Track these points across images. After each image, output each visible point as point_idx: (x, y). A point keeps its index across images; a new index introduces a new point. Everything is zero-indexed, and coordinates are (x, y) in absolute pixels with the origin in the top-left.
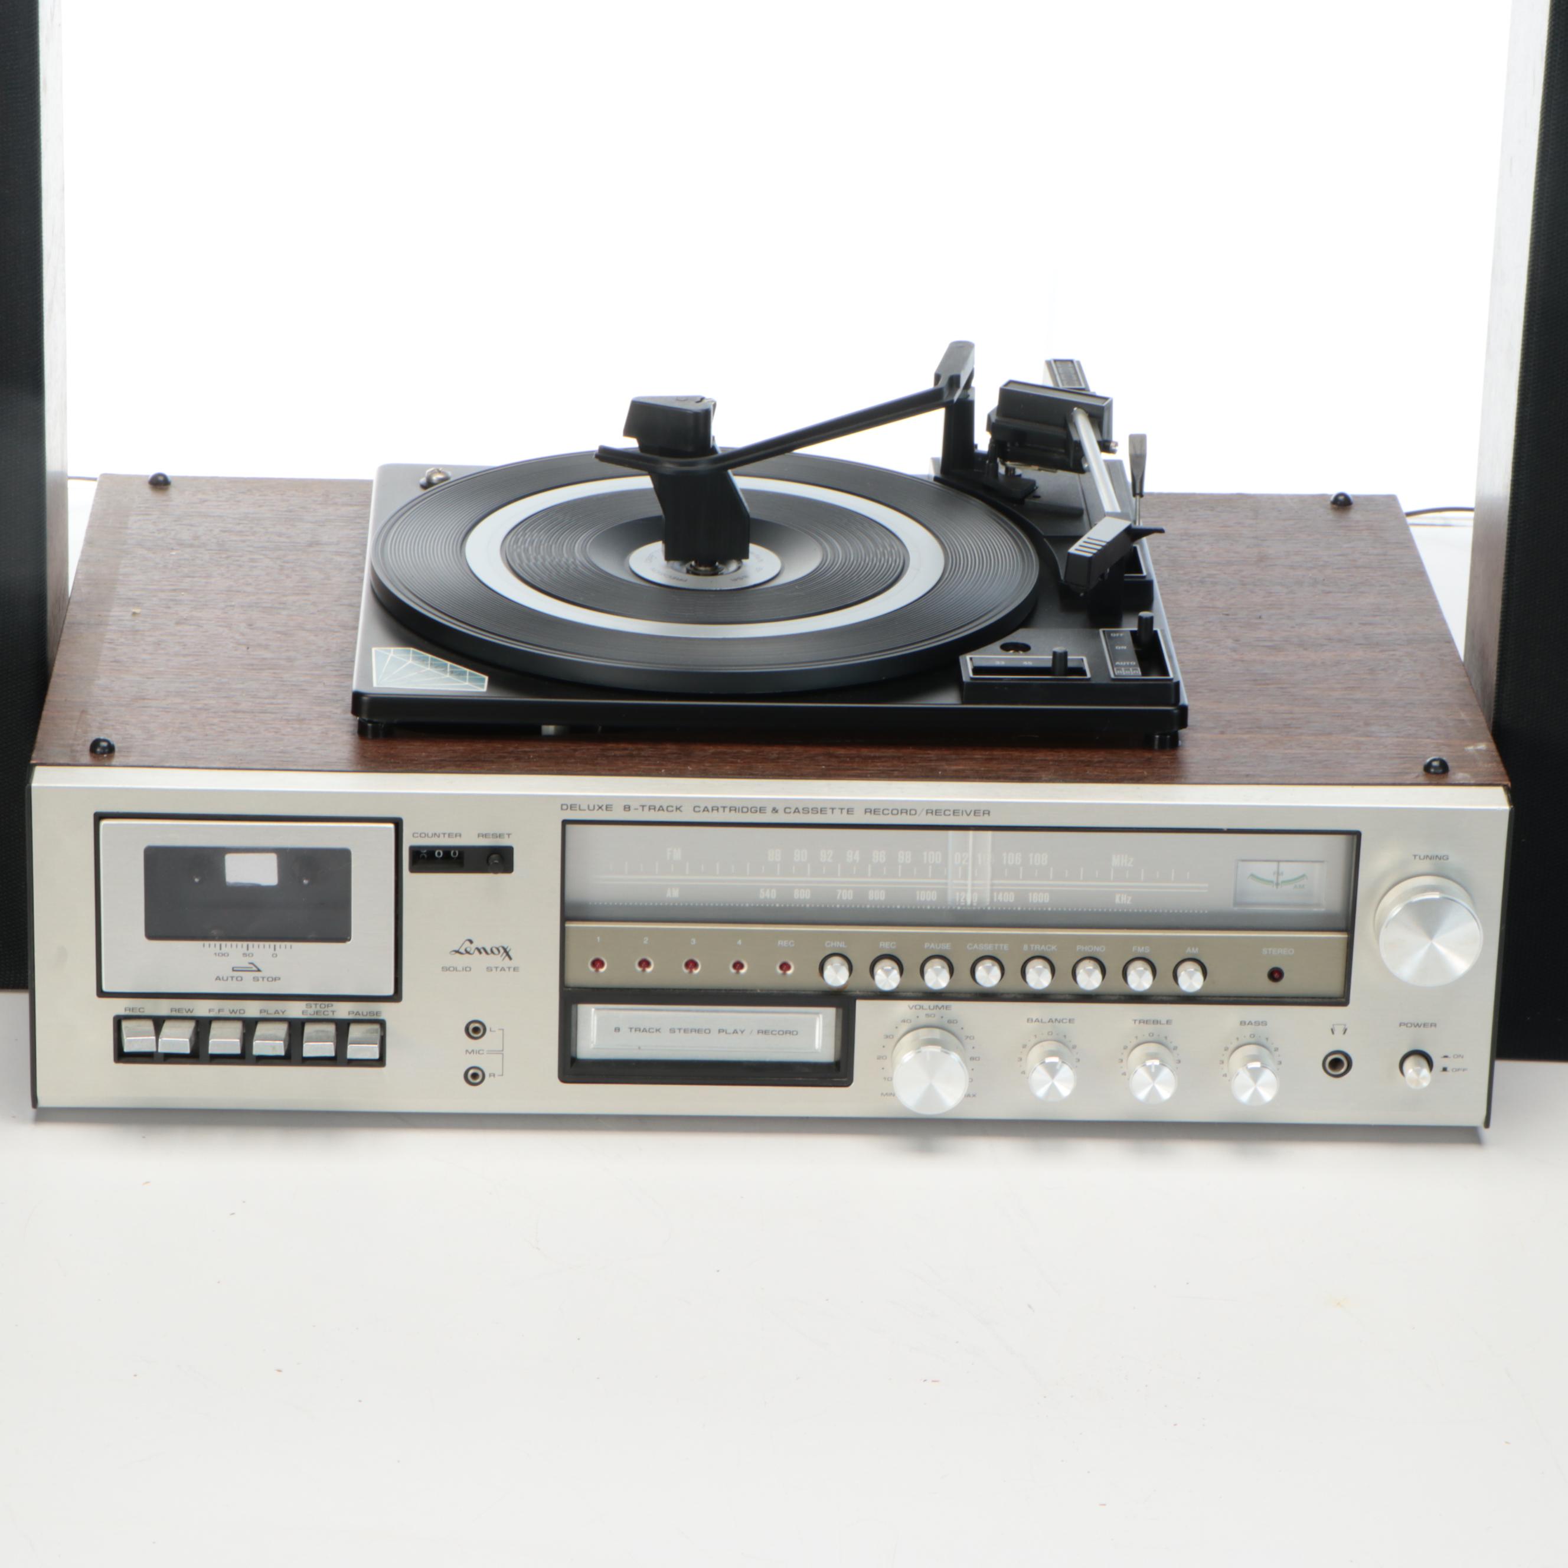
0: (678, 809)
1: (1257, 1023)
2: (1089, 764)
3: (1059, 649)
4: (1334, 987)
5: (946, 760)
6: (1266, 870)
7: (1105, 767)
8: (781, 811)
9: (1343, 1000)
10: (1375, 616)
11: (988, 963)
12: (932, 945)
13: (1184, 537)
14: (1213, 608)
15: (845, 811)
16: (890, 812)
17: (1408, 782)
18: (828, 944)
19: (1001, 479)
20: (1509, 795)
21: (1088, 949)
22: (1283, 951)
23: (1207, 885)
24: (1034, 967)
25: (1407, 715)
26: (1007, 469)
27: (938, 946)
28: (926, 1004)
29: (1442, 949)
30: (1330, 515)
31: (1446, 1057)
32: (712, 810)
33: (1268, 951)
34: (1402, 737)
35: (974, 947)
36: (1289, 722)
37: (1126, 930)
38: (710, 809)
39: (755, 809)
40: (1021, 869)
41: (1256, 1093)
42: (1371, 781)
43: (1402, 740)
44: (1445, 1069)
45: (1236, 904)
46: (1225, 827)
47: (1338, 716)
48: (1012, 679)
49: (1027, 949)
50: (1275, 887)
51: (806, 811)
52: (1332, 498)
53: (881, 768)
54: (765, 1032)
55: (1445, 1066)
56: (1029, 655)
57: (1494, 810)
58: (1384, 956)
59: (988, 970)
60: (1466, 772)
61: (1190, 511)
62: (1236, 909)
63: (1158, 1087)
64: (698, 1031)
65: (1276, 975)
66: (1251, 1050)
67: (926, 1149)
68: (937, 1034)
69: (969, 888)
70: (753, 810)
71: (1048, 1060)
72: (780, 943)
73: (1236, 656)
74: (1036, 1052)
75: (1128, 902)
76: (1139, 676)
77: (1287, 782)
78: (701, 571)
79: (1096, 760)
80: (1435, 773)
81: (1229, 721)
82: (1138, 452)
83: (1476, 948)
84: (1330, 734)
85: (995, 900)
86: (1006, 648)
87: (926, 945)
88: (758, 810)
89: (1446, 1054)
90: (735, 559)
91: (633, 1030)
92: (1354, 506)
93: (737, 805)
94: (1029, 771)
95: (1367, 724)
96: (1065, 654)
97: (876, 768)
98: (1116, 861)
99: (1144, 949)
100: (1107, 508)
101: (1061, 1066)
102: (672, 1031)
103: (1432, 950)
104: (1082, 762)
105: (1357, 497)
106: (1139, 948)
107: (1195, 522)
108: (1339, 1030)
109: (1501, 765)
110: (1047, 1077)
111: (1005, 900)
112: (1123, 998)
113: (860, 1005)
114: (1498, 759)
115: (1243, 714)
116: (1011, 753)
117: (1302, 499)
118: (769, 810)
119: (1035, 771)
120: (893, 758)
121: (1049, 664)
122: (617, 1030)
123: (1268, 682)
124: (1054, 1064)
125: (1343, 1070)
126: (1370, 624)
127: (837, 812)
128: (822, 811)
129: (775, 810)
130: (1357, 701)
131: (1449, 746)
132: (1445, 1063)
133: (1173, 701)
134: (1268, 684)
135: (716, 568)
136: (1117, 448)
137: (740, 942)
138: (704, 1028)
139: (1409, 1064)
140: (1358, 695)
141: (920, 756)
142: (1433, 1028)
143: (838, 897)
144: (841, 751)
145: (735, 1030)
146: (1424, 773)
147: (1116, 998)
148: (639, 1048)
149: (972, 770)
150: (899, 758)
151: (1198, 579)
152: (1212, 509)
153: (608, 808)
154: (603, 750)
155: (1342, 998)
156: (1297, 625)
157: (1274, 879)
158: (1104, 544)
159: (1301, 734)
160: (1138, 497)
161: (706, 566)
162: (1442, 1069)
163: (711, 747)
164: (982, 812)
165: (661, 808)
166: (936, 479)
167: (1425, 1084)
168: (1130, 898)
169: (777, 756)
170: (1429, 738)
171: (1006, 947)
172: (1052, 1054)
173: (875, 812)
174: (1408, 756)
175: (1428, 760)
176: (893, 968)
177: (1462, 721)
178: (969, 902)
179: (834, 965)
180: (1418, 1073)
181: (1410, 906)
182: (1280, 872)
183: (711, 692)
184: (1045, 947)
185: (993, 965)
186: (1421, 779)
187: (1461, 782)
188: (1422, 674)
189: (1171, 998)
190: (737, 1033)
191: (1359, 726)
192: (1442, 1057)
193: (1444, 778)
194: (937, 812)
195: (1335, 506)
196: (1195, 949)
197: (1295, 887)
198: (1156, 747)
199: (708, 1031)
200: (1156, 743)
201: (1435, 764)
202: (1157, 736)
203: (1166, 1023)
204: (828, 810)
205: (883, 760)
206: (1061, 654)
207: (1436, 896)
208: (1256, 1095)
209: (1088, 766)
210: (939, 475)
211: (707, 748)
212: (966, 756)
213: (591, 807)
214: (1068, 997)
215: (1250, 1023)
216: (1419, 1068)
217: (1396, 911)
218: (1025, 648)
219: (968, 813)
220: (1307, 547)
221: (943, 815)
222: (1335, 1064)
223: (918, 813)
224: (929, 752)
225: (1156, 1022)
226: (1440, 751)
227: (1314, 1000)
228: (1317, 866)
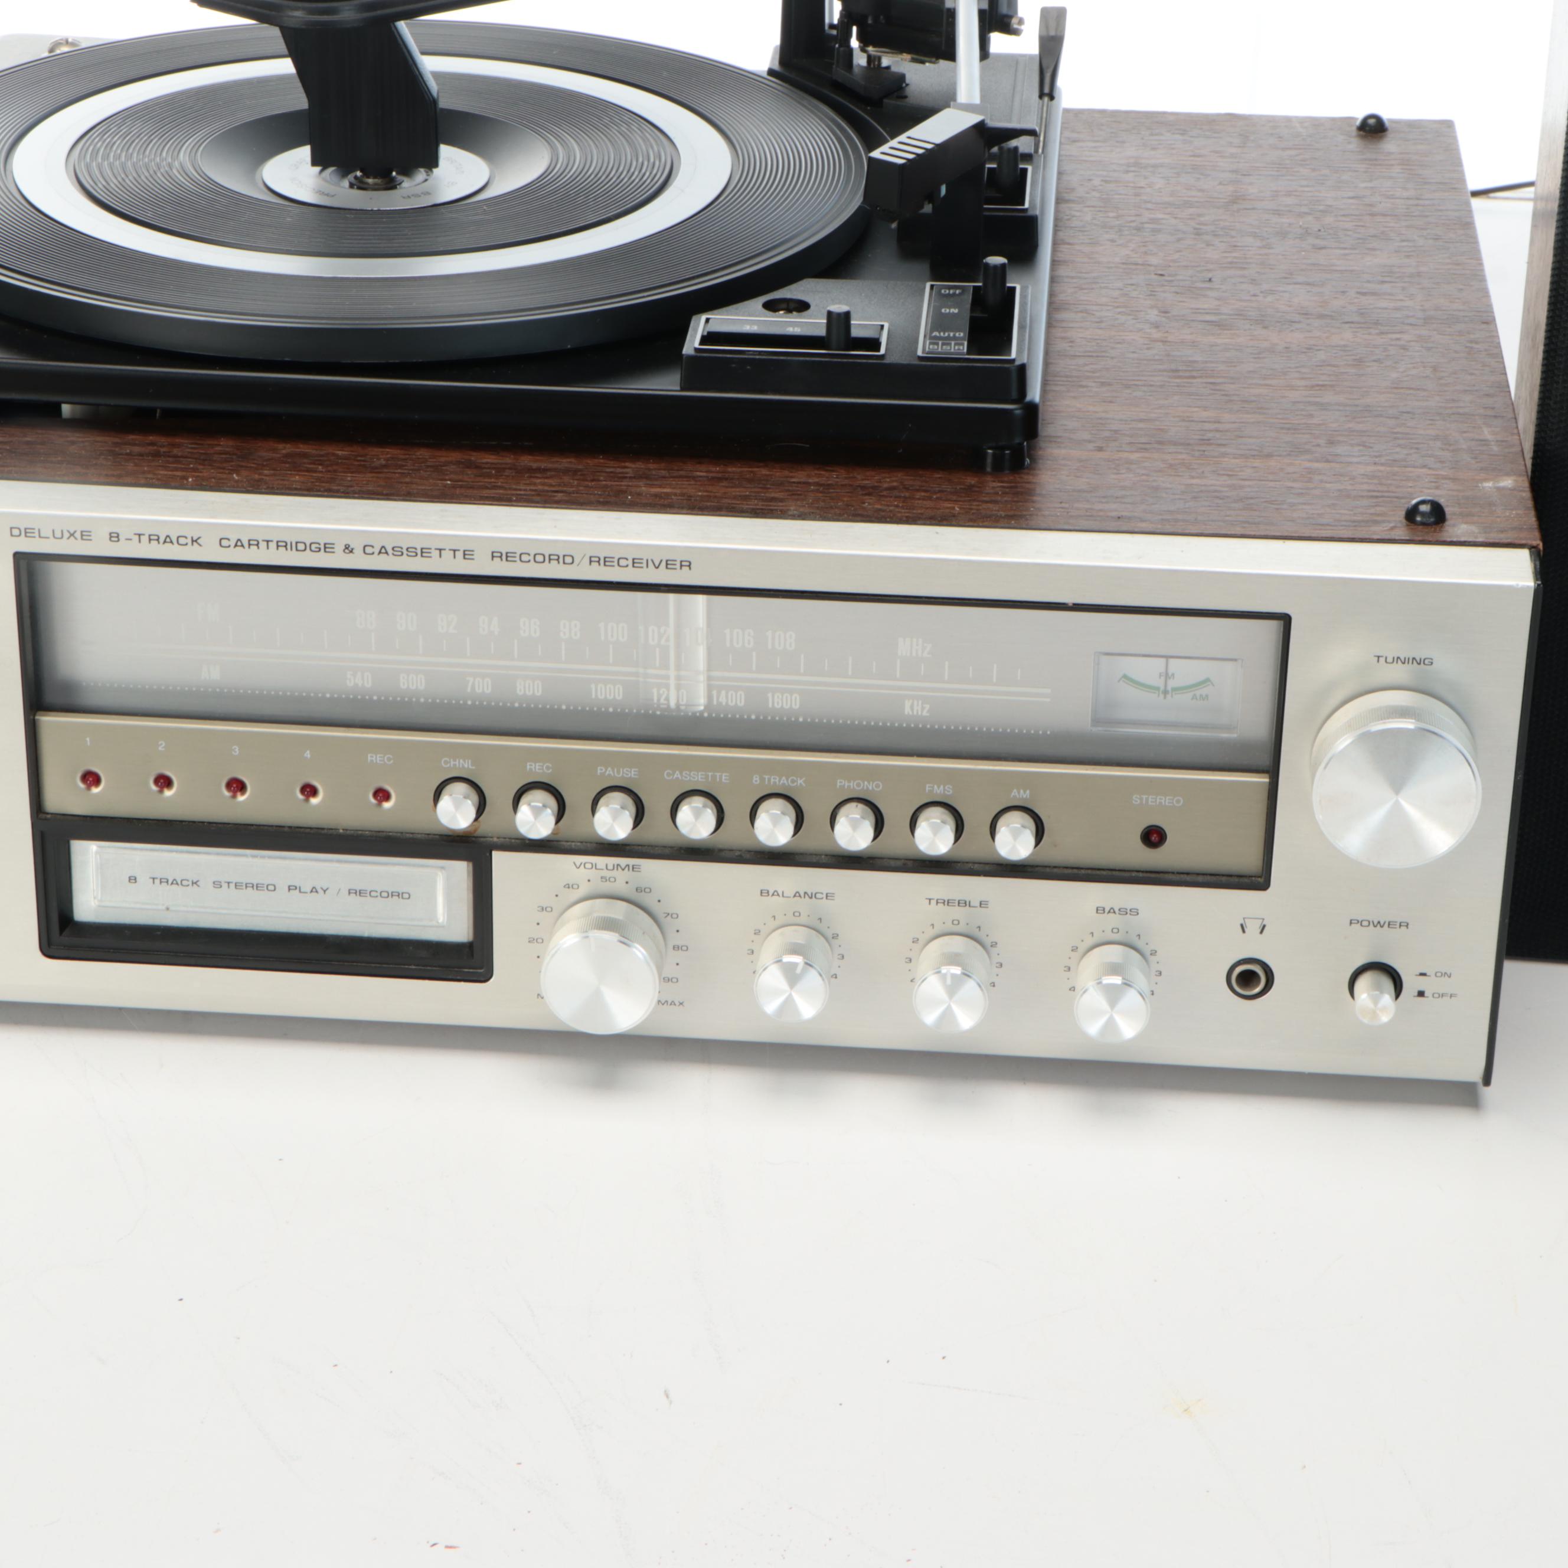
0: (194, 541)
1: (1123, 912)
2: (871, 491)
3: (839, 308)
4: (1249, 860)
5: (647, 477)
6: (1149, 670)
7: (896, 497)
8: (358, 551)
9: (1261, 880)
10: (1383, 282)
11: (698, 801)
12: (609, 771)
13: (1133, 169)
14: (1142, 265)
15: (459, 554)
16: (531, 558)
17: (1376, 537)
18: (446, 762)
19: (856, 70)
20: (1538, 563)
21: (856, 787)
22: (1166, 800)
23: (1048, 691)
24: (767, 811)
25: (1398, 430)
26: (870, 59)
27: (618, 772)
28: (601, 861)
29: (1413, 812)
30: (1355, 144)
31: (1423, 974)
32: (250, 545)
33: (1141, 799)
34: (1382, 464)
35: (675, 776)
36: (1210, 435)
37: (915, 758)
38: (246, 544)
39: (317, 546)
40: (754, 654)
41: (1110, 1024)
42: (1314, 534)
43: (1382, 468)
44: (1421, 994)
45: (1096, 721)
46: (1070, 600)
47: (1289, 429)
48: (760, 353)
49: (760, 783)
50: (1162, 696)
51: (398, 552)
52: (1358, 123)
53: (540, 487)
54: (360, 893)
55: (1422, 989)
56: (804, 318)
57: (1510, 587)
58: (1319, 817)
59: (697, 814)
60: (1473, 523)
61: (1152, 135)
62: (1099, 730)
63: (956, 1009)
64: (257, 887)
65: (1154, 838)
66: (1114, 953)
67: (604, 1084)
68: (619, 910)
69: (672, 682)
70: (313, 547)
71: (788, 959)
72: (370, 757)
73: (1156, 334)
74: (775, 942)
75: (925, 713)
76: (963, 354)
77: (1180, 531)
78: (367, 184)
79: (886, 485)
80: (1423, 524)
81: (1116, 432)
82: (1052, 33)
83: (1469, 812)
84: (1269, 456)
85: (715, 703)
86: (771, 306)
87: (600, 770)
88: (322, 547)
89: (1423, 971)
90: (422, 167)
91: (157, 881)
92: (1390, 135)
93: (290, 538)
94: (773, 499)
95: (1331, 443)
96: (847, 316)
97: (532, 488)
98: (905, 647)
99: (944, 790)
100: (962, 97)
101: (804, 971)
102: (217, 885)
103: (1397, 811)
104: (863, 487)
105: (1392, 121)
106: (936, 787)
107: (1154, 149)
108: (1253, 927)
109: (1532, 513)
110: (783, 984)
111: (730, 704)
112: (910, 864)
113: (499, 858)
114: (1530, 503)
115: (1141, 420)
116: (755, 469)
117: (1316, 123)
118: (339, 548)
119: (782, 500)
120: (566, 471)
121: (822, 332)
122: (133, 879)
123: (1194, 374)
124: (795, 965)
125: (1257, 990)
126: (1374, 294)
127: (447, 555)
128: (424, 552)
129: (348, 549)
130: (1324, 407)
131: (1454, 480)
132: (1422, 984)
133: (1014, 394)
134: (1194, 377)
135: (393, 179)
136: (1022, 27)
137: (308, 754)
138: (266, 882)
139: (1363, 983)
140: (1329, 397)
141: (608, 470)
142: (1403, 928)
143: (469, 690)
144: (489, 459)
145: (314, 888)
146: (1404, 521)
147: (899, 863)
148: (168, 909)
149: (683, 495)
150: (576, 472)
151: (1133, 224)
152: (1184, 132)
153: (85, 535)
154: (116, 444)
155: (1259, 877)
156: (1262, 292)
157: (1160, 683)
158: (929, 146)
159: (1224, 455)
160: (1046, 99)
161: (375, 177)
162: (1416, 994)
163: (288, 446)
164: (678, 563)
165: (168, 540)
166: (771, 72)
167: (1385, 1018)
168: (927, 707)
169: (383, 462)
170: (1424, 466)
171: (725, 777)
172: (795, 950)
173: (508, 557)
174: (1386, 494)
175: (1414, 502)
176: (545, 806)
177: (1484, 442)
178: (673, 704)
179: (454, 795)
180: (1376, 1001)
181: (1366, 738)
182: (1170, 673)
183: (287, 359)
184: (787, 780)
185: (705, 806)
186: (1401, 533)
187: (1463, 539)
188: (1435, 369)
189: (987, 868)
190: (317, 892)
191: (1318, 445)
192: (1417, 975)
193: (1435, 531)
194: (606, 561)
195: (1361, 133)
196: (1025, 792)
197: (1194, 697)
198: (989, 469)
199: (272, 888)
200: (989, 460)
201: (1424, 508)
202: (990, 451)
203: (978, 905)
204: (433, 551)
205: (549, 474)
206: (839, 314)
207: (1409, 724)
208: (1110, 1025)
209: (869, 494)
210: (776, 67)
211: (281, 446)
212: (682, 473)
213: (58, 534)
214: (824, 859)
215: (1112, 911)
216: (1377, 993)
217: (1344, 742)
218: (802, 306)
219: (657, 564)
220: (1307, 186)
221: (616, 566)
222: (1247, 979)
223: (577, 561)
224: (627, 464)
225: (964, 903)
226: (1437, 488)
227: (1214, 879)
228: (1229, 665)
